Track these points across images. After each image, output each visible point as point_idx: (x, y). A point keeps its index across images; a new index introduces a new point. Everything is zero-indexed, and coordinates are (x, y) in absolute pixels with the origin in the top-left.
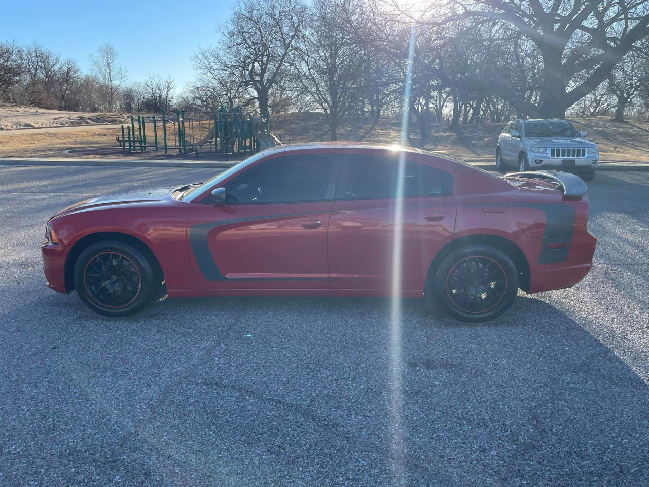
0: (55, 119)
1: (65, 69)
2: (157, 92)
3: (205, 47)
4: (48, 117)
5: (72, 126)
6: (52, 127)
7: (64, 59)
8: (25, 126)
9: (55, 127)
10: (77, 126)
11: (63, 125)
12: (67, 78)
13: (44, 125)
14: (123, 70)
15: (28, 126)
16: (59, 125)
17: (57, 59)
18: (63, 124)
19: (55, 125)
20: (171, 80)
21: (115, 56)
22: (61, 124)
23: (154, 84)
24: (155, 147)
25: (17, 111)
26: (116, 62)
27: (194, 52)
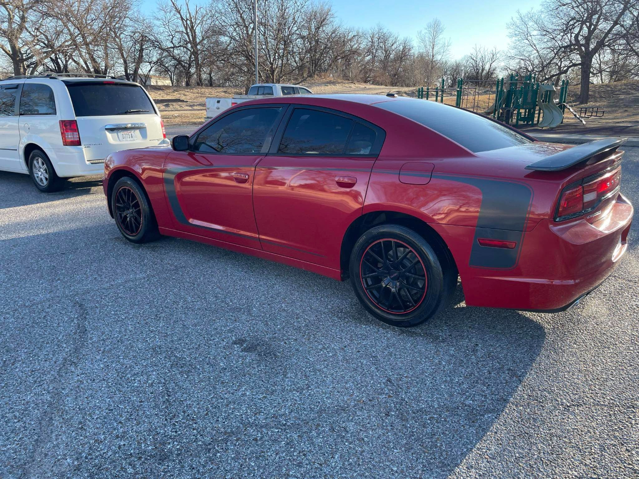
1: (401, 48)
2: (481, 64)
3: (524, 12)
7: (401, 38)
12: (403, 56)
14: (446, 45)
17: (396, 39)
20: (497, 51)
21: (441, 31)
23: (479, 57)
25: (350, 87)
26: (441, 36)
27: (512, 19)
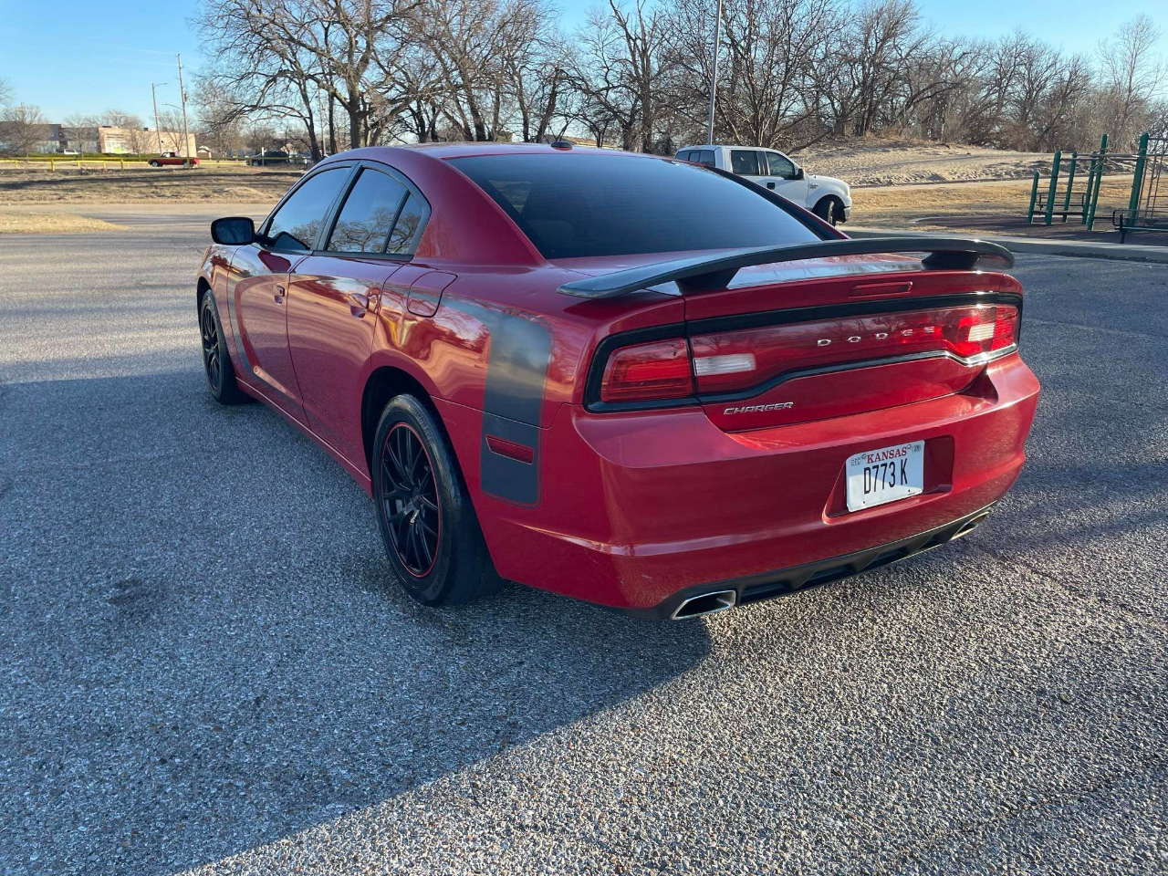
0: (990, 166)
1: (1067, 74)
4: (977, 163)
5: (1013, 179)
6: (977, 181)
8: (929, 179)
9: (982, 181)
10: (1025, 179)
11: (998, 177)
12: (1069, 90)
13: (963, 178)
15: (936, 178)
16: (990, 177)
17: (1056, 56)
18: (1000, 176)
19: (984, 177)
21: (1151, 39)
22: (996, 175)
24: (1081, 217)
25: (936, 154)
